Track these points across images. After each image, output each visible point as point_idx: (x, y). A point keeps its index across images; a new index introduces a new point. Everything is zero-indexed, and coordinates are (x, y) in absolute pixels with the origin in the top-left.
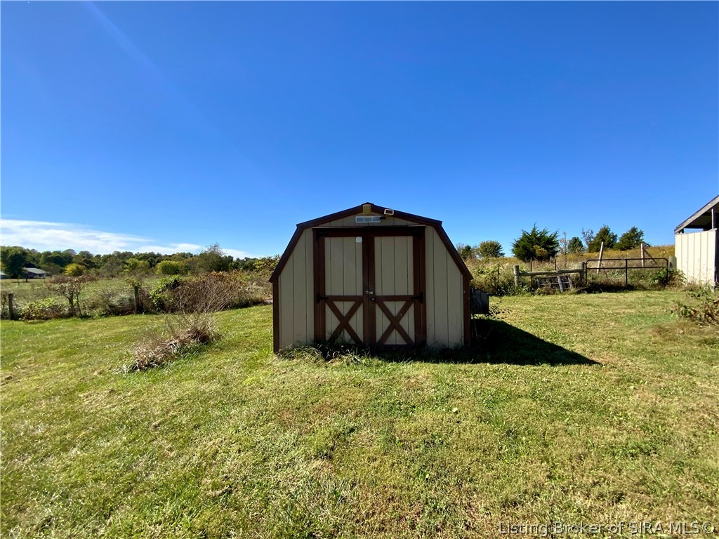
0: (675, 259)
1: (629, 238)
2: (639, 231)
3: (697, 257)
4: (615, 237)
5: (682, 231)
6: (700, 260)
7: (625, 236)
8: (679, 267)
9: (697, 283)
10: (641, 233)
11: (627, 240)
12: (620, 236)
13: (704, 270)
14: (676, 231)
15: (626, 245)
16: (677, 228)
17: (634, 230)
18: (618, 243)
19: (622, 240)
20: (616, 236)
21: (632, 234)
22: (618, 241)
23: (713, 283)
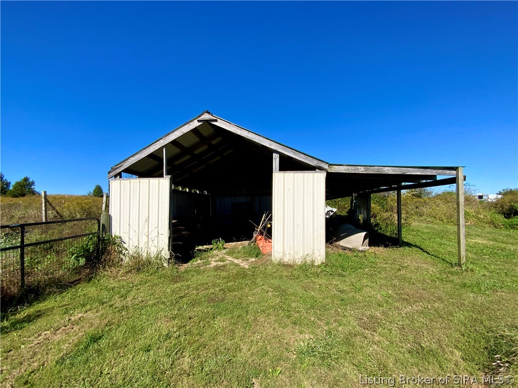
0: (109, 218)
1: (21, 186)
2: (31, 180)
3: (144, 217)
4: (8, 184)
5: (120, 175)
6: (148, 220)
7: (18, 183)
8: (115, 231)
9: (145, 255)
10: (33, 183)
11: (20, 188)
12: (13, 183)
13: (153, 234)
14: (112, 174)
15: (19, 192)
16: (113, 169)
17: (26, 179)
18: (11, 190)
19: (15, 187)
20: (10, 183)
21: (25, 183)
22: (11, 188)
23: (166, 254)
